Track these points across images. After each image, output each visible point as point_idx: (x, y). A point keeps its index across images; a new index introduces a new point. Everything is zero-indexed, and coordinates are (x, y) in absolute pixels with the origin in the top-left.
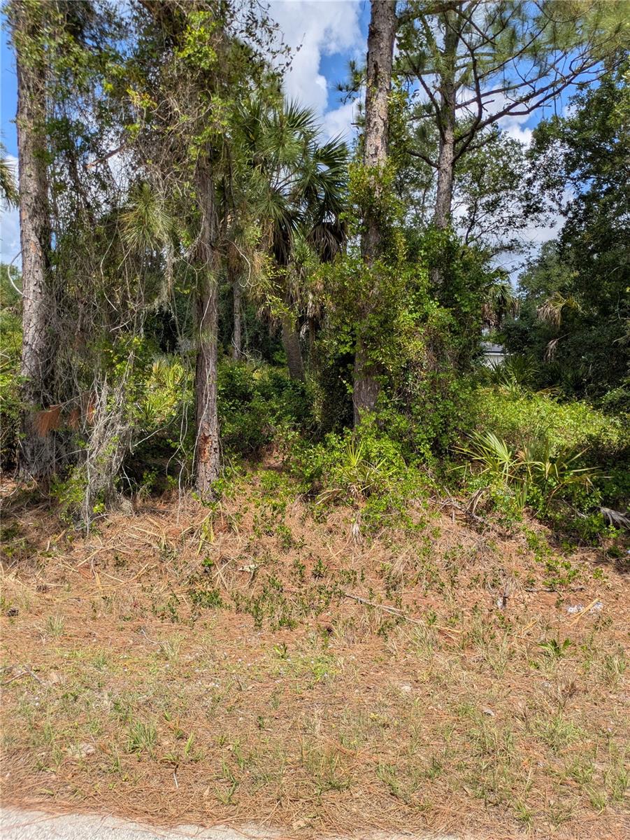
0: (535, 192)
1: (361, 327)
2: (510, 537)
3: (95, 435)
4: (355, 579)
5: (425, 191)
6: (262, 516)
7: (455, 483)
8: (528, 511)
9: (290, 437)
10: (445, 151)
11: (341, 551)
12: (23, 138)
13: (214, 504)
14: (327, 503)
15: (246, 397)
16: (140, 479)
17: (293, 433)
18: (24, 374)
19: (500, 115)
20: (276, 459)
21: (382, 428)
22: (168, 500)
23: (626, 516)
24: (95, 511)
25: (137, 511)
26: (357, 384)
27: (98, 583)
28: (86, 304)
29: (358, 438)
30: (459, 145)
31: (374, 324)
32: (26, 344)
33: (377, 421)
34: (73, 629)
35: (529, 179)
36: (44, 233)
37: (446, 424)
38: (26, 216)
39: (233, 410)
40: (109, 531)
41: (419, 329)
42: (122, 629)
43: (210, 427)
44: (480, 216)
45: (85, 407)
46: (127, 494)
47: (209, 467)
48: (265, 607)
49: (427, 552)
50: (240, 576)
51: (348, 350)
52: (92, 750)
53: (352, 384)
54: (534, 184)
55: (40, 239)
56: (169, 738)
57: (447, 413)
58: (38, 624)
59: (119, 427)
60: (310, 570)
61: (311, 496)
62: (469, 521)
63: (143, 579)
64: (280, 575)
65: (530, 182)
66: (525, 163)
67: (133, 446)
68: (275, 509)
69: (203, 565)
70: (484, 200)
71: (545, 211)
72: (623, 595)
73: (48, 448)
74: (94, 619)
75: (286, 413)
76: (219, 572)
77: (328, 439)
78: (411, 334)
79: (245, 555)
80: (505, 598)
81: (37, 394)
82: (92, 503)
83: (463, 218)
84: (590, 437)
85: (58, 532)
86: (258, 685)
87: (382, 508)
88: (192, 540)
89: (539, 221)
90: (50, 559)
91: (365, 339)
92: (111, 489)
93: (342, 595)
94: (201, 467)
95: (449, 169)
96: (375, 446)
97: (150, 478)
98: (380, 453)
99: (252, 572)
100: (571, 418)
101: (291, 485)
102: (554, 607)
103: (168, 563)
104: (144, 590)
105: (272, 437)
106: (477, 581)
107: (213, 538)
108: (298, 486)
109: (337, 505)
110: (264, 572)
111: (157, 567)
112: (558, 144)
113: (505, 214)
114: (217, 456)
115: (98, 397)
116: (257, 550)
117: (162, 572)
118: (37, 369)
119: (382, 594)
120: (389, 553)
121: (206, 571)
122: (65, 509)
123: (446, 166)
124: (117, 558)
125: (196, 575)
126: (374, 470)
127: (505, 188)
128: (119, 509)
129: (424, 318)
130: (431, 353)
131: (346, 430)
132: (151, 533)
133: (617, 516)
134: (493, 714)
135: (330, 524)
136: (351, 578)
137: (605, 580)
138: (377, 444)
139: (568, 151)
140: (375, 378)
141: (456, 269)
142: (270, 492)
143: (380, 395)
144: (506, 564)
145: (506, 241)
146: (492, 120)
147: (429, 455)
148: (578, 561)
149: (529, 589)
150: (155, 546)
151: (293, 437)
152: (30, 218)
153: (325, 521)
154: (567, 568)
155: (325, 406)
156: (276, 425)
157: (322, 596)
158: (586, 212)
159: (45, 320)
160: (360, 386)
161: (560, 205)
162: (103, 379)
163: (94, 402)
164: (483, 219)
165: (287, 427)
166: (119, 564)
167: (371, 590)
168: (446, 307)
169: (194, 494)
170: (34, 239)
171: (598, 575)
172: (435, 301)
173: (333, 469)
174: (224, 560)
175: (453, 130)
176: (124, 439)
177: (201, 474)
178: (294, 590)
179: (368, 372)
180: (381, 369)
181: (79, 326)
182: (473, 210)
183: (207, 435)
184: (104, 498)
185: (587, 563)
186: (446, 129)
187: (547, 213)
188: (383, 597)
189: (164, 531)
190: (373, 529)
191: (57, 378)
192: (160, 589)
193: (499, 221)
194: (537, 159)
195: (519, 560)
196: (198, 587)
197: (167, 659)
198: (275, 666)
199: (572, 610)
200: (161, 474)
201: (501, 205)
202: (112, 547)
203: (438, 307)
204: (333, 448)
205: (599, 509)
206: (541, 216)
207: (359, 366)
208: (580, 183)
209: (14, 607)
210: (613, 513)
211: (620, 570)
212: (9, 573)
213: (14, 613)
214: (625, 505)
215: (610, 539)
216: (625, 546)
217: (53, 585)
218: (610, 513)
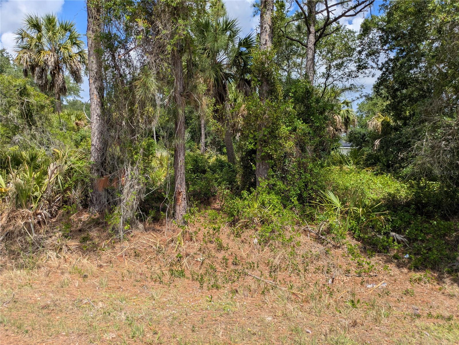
0: (363, 57)
1: (259, 135)
2: (339, 247)
3: (125, 191)
4: (254, 266)
5: (302, 59)
6: (208, 233)
7: (311, 219)
8: (349, 234)
9: (225, 193)
10: (310, 37)
11: (248, 252)
12: (90, 42)
13: (184, 226)
14: (242, 227)
15: (204, 172)
16: (147, 214)
17: (227, 190)
18: (92, 160)
19: (340, 17)
20: (217, 205)
21: (271, 188)
22: (161, 225)
23: (404, 237)
24: (125, 229)
25: (146, 230)
26: (258, 165)
27: (126, 264)
28: (120, 125)
29: (258, 193)
30: (318, 34)
31: (266, 133)
32: (93, 145)
33: (268, 185)
34: (112, 284)
35: (359, 51)
36: (101, 90)
37: (306, 186)
38: (92, 81)
39: (197, 179)
40: (132, 239)
41: (292, 135)
42: (135, 286)
43: (181, 188)
44: (332, 72)
45: (120, 177)
46: (141, 221)
47: (181, 208)
48: (206, 279)
49: (293, 254)
50: (195, 263)
51: (253, 147)
52: (114, 336)
53: (255, 165)
54: (363, 53)
55: (99, 93)
56: (150, 333)
57: (307, 180)
59: (136, 187)
60: (230, 261)
61: (233, 224)
62: (318, 239)
63: (148, 263)
64: (216, 263)
65: (360, 52)
66: (357, 41)
67: (143, 196)
68: (214, 229)
69: (177, 257)
70: (334, 63)
71: (369, 68)
72: (399, 280)
73: (103, 197)
74: (123, 280)
75: (223, 181)
76: (185, 261)
77: (243, 194)
78: (287, 138)
79: (198, 253)
80: (333, 279)
81: (98, 170)
82: (124, 225)
83: (323, 73)
84: (390, 194)
85: (108, 239)
86: (196, 313)
87: (270, 230)
88: (172, 244)
89: (365, 74)
90: (104, 252)
91: (262, 141)
92: (133, 218)
93: (246, 274)
94: (178, 208)
95: (313, 47)
96: (266, 197)
97: (152, 213)
98: (270, 202)
99: (202, 261)
100: (380, 183)
101: (223, 218)
102: (359, 284)
103: (160, 255)
104: (148, 268)
105: (216, 193)
106: (318, 269)
107: (183, 244)
108: (227, 218)
109: (247, 228)
110: (207, 261)
111: (155, 257)
112: (375, 31)
113: (347, 70)
114: (185, 202)
115: (126, 171)
116: (204, 251)
117: (157, 260)
118: (98, 158)
119: (266, 273)
120: (272, 254)
121: (178, 260)
122: (111, 227)
123: (311, 45)
124: (135, 252)
125: (174, 262)
126: (266, 210)
127: (346, 56)
128: (137, 228)
129: (295, 130)
130: (298, 148)
131: (252, 189)
132: (152, 240)
133: (399, 237)
134: (310, 332)
135: (243, 238)
136: (251, 266)
137: (390, 271)
138: (268, 197)
139: (381, 35)
140: (266, 161)
141: (311, 103)
142: (213, 221)
143: (269, 171)
144: (335, 261)
145: (348, 85)
146: (336, 19)
147: (296, 203)
148: (376, 260)
149: (347, 275)
150: (154, 247)
151: (227, 193)
152: (94, 82)
153: (240, 237)
154: (368, 264)
155: (243, 176)
156: (218, 186)
157: (236, 274)
158: (393, 68)
159: (101, 133)
160: (259, 166)
161: (378, 65)
162: (129, 163)
163: (125, 174)
164: (334, 73)
165: (224, 188)
166: (137, 255)
167: (262, 272)
168: (306, 123)
169: (174, 221)
170: (96, 93)
171: (386, 268)
172: (300, 120)
173: (245, 210)
174: (187, 255)
175: (314, 26)
176: (139, 192)
177: (178, 211)
178: (222, 271)
179: (263, 158)
180: (270, 157)
181: (117, 136)
182: (329, 68)
183: (180, 191)
184: (130, 222)
185: (380, 262)
186: (310, 26)
187: (370, 69)
188: (268, 276)
189: (159, 240)
190: (265, 241)
191: (107, 162)
192: (156, 268)
193: (343, 74)
194: (363, 39)
195: (343, 260)
196: (174, 268)
197: (154, 300)
198: (205, 305)
199: (369, 286)
200: (158, 210)
201: (344, 65)
202: (134, 247)
203: (302, 123)
204: (245, 198)
205: (389, 233)
206: (367, 71)
207: (259, 155)
208: (389, 52)
209: (86, 274)
210: (397, 235)
211: (399, 266)
212: (84, 258)
213: (86, 276)
214: (405, 231)
215: (394, 249)
216: (403, 253)
217: (105, 264)
218: (395, 235)
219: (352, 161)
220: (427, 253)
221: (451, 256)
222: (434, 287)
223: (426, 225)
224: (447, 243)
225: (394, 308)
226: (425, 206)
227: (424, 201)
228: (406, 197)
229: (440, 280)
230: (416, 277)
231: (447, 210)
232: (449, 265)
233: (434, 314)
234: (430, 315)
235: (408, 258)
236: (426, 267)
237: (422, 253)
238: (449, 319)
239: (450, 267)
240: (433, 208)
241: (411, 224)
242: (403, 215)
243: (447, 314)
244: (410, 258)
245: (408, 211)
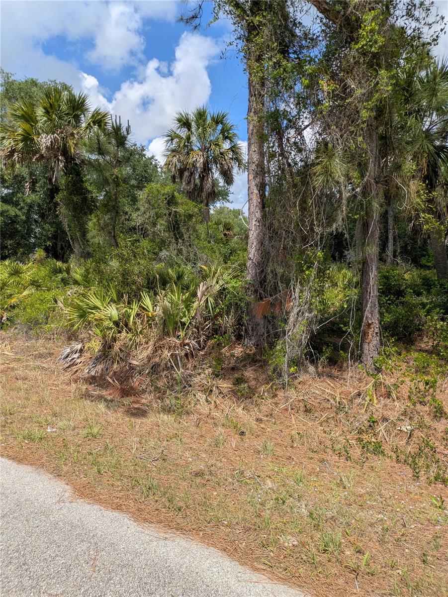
3: (292, 319)
6: (416, 388)
9: (438, 326)
12: (251, 128)
13: (376, 375)
15: (400, 293)
16: (321, 352)
17: (442, 323)
18: (248, 278)
20: (426, 343)
22: (341, 369)
24: (291, 371)
25: (319, 375)
27: (294, 422)
28: (286, 231)
32: (250, 259)
34: (279, 452)
36: (262, 187)
38: (251, 177)
39: (389, 304)
40: (300, 387)
42: (311, 458)
43: (372, 316)
45: (285, 301)
46: (312, 362)
47: (372, 347)
48: (421, 462)
50: (398, 434)
52: (296, 543)
55: (259, 191)
56: (350, 550)
58: (258, 444)
59: (307, 314)
63: (324, 424)
64: (433, 438)
67: (316, 328)
68: (427, 384)
69: (369, 421)
73: (262, 327)
74: (292, 447)
75: (435, 307)
76: (381, 428)
79: (403, 418)
81: (256, 291)
82: (289, 366)
85: (268, 383)
86: (420, 526)
88: (359, 400)
90: (263, 400)
92: (301, 357)
94: (366, 346)
97: (327, 352)
99: (409, 432)
101: (441, 366)
103: (341, 415)
104: (325, 432)
105: (423, 326)
107: (375, 401)
110: (417, 433)
111: (333, 417)
114: (378, 338)
115: (293, 293)
116: (412, 415)
117: (337, 422)
118: (256, 275)
121: (370, 426)
122: (272, 368)
124: (306, 406)
125: (363, 428)
128: (306, 371)
132: (329, 391)
142: (422, 370)
150: (332, 401)
151: (442, 326)
152: (254, 178)
156: (426, 316)
159: (261, 243)
162: (297, 282)
163: (291, 297)
165: (436, 318)
166: (307, 411)
169: (360, 366)
170: (256, 191)
174: (385, 419)
176: (310, 323)
177: (366, 351)
181: (282, 246)
183: (370, 322)
184: (295, 362)
189: (338, 391)
191: (268, 281)
192: (336, 433)
196: (365, 437)
197: (345, 488)
198: (434, 514)
200: (336, 349)
202: (302, 398)
209: (243, 429)
212: (239, 406)
213: (242, 433)
217: (265, 418)
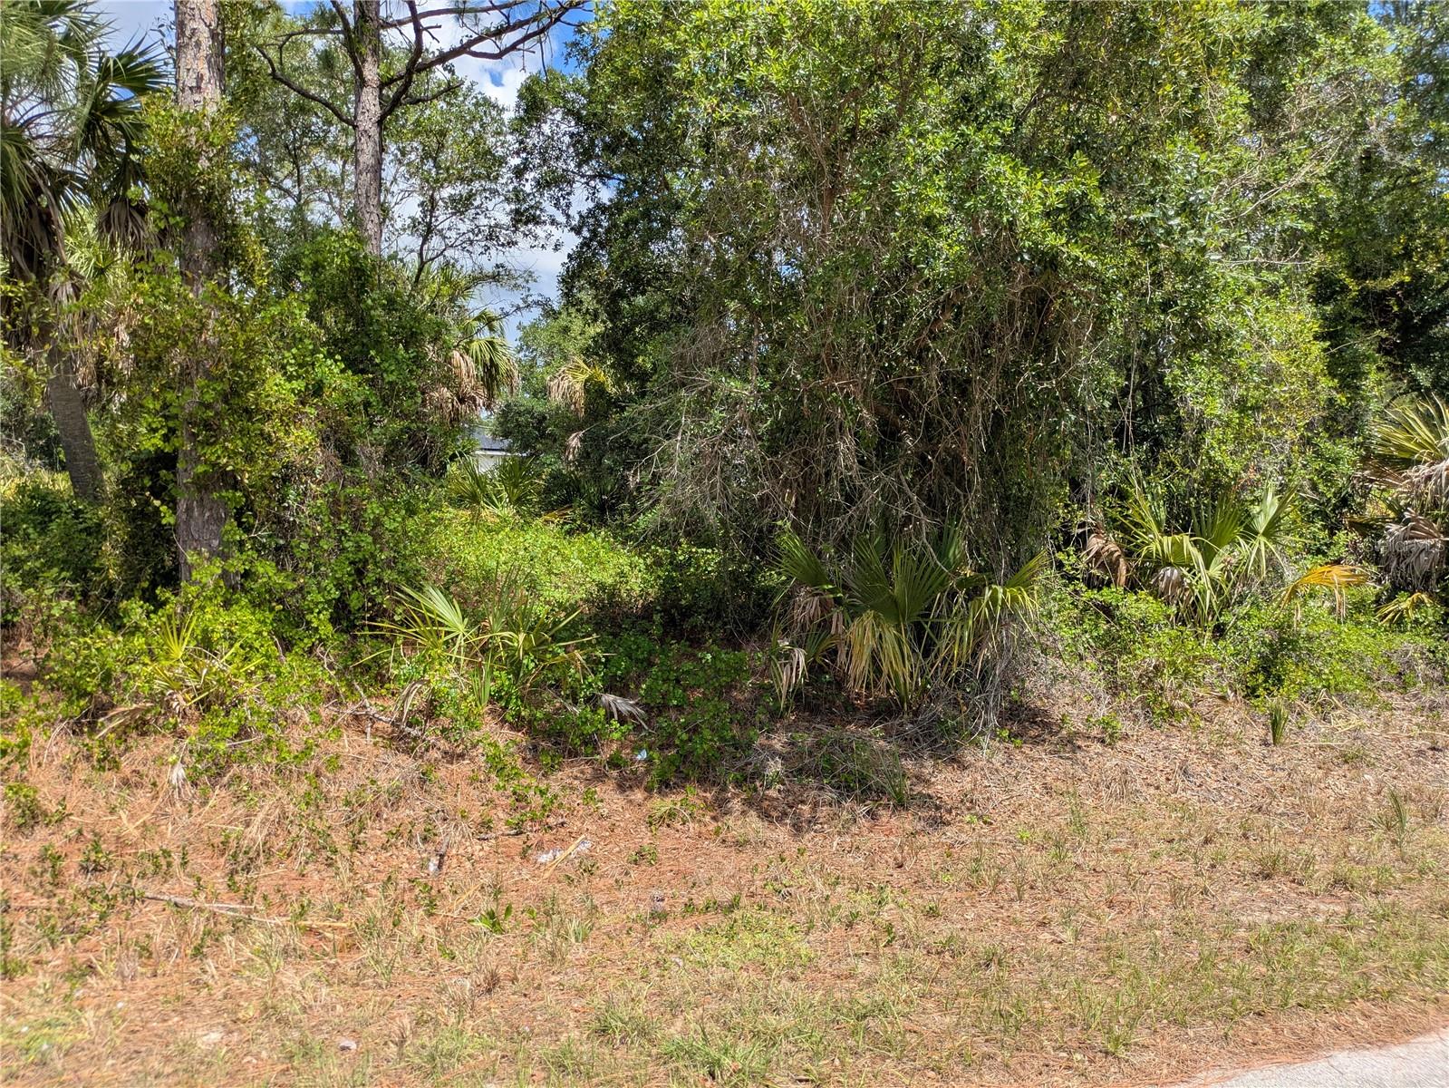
0: (528, 189)
1: (186, 401)
2: (462, 756)
4: (169, 865)
5: (345, 163)
7: (377, 676)
8: (492, 711)
9: (56, 612)
10: (364, 98)
11: (146, 817)
14: (122, 734)
17: (64, 603)
19: (455, 53)
20: (23, 655)
21: (235, 587)
23: (637, 704)
26: (182, 506)
29: (187, 607)
30: (390, 92)
31: (209, 398)
33: (225, 575)
35: (517, 167)
37: (360, 573)
41: (307, 409)
44: (440, 219)
49: (316, 801)
51: (160, 444)
53: (172, 507)
54: (527, 176)
57: (360, 555)
60: (72, 864)
61: (87, 722)
62: (400, 740)
65: (519, 172)
66: (509, 138)
68: (4, 753)
70: (446, 192)
71: (544, 222)
72: (622, 824)
75: (49, 565)
77: (126, 611)
78: (291, 418)
80: (442, 856)
83: (413, 219)
84: (602, 587)
87: (229, 732)
89: (536, 237)
91: (195, 425)
93: (136, 898)
95: (374, 131)
96: (216, 620)
98: (232, 632)
100: (578, 558)
101: (44, 706)
102: (518, 859)
105: (15, 612)
106: (398, 834)
108: (61, 705)
109: (144, 734)
112: (558, 117)
113: (483, 221)
119: (218, 880)
120: (241, 809)
123: (367, 122)
126: (218, 664)
127: (479, 177)
129: (318, 389)
130: (331, 451)
131: (163, 593)
133: (625, 705)
134: (354, 1046)
135: (126, 769)
136: (160, 866)
137: (600, 804)
138: (225, 617)
139: (576, 131)
140: (215, 495)
141: (372, 308)
143: (227, 527)
144: (449, 802)
145: (489, 268)
146: (443, 58)
147: (327, 629)
148: (564, 779)
149: (483, 836)
151: (66, 610)
153: (116, 766)
154: (542, 793)
155: (128, 549)
156: (22, 588)
157: (94, 907)
158: (608, 231)
160: (189, 510)
161: (568, 216)
164: (446, 224)
165: (48, 592)
167: (199, 879)
168: (355, 373)
171: (589, 797)
172: (336, 361)
173: (136, 668)
175: (378, 62)
178: (35, 903)
179: (203, 485)
180: (229, 479)
182: (430, 206)
185: (576, 782)
186: (364, 61)
187: (548, 227)
188: (222, 888)
190: (212, 771)
193: (472, 231)
194: (527, 135)
195: (473, 792)
199: (544, 858)
201: (476, 203)
203: (342, 371)
204: (137, 628)
205: (599, 697)
206: (539, 231)
207: (187, 473)
208: (596, 183)
210: (619, 700)
211: (622, 787)
214: (638, 687)
215: (612, 741)
216: (633, 749)
218: (614, 701)
219: (505, 495)
220: (690, 740)
221: (744, 741)
222: (704, 830)
223: (688, 665)
224: (734, 709)
225: (606, 909)
226: (687, 613)
227: (683, 602)
228: (642, 595)
229: (719, 806)
230: (663, 809)
231: (735, 622)
232: (739, 764)
233: (700, 902)
234: (689, 907)
235: (646, 761)
236: (687, 778)
237: (677, 742)
238: (733, 906)
239: (742, 769)
240: (706, 619)
241: (651, 664)
242: (635, 643)
243: (726, 895)
244: (649, 761)
245: (645, 632)
